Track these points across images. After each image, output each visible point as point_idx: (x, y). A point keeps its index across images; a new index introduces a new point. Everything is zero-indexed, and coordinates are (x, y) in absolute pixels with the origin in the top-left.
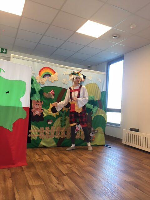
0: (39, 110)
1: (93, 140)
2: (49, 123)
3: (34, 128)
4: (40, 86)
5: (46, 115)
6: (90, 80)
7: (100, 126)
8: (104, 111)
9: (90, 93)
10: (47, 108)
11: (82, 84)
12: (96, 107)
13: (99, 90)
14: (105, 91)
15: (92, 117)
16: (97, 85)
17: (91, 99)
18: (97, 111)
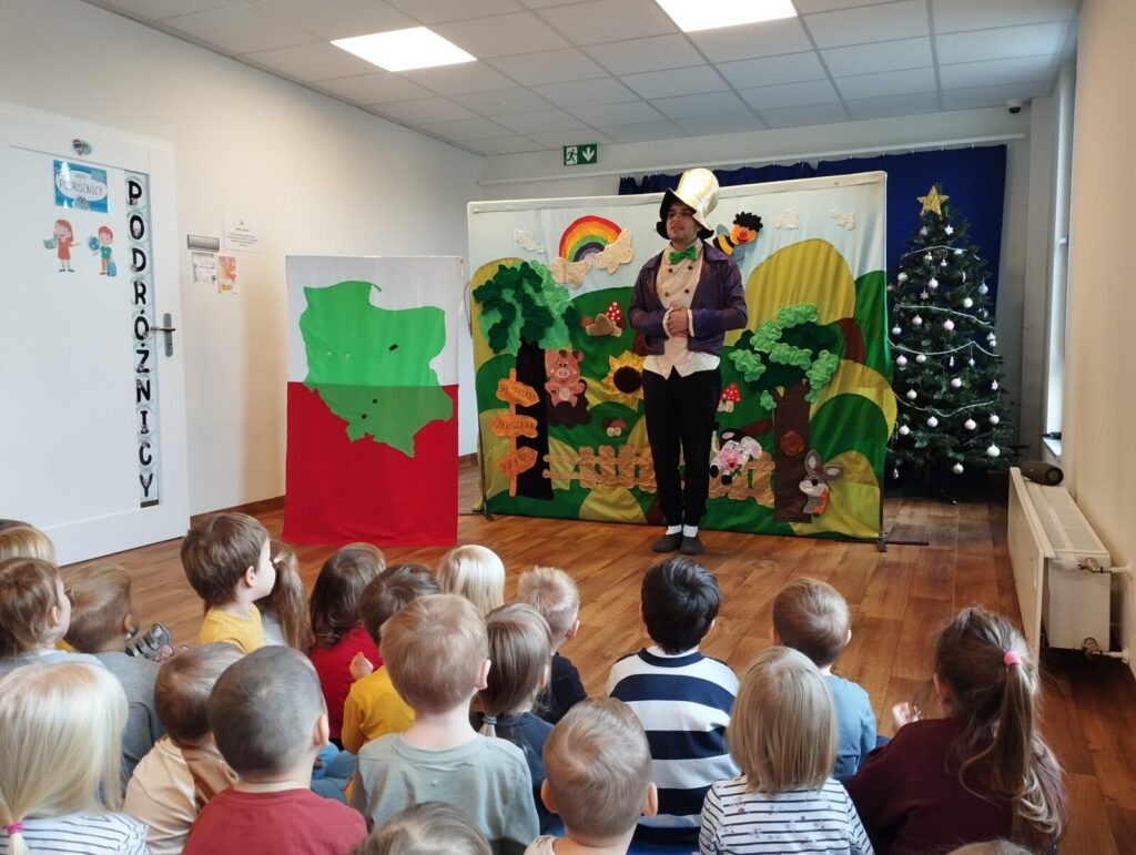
0: (571, 385)
1: (817, 509)
2: (611, 431)
3: (561, 451)
4: (568, 296)
5: (599, 402)
6: (791, 229)
7: (851, 449)
8: (876, 373)
9: (790, 291)
10: (600, 377)
11: (747, 255)
12: (826, 356)
13: (844, 270)
14: (879, 269)
15: (808, 404)
16: (831, 246)
17: (795, 317)
18: (833, 375)
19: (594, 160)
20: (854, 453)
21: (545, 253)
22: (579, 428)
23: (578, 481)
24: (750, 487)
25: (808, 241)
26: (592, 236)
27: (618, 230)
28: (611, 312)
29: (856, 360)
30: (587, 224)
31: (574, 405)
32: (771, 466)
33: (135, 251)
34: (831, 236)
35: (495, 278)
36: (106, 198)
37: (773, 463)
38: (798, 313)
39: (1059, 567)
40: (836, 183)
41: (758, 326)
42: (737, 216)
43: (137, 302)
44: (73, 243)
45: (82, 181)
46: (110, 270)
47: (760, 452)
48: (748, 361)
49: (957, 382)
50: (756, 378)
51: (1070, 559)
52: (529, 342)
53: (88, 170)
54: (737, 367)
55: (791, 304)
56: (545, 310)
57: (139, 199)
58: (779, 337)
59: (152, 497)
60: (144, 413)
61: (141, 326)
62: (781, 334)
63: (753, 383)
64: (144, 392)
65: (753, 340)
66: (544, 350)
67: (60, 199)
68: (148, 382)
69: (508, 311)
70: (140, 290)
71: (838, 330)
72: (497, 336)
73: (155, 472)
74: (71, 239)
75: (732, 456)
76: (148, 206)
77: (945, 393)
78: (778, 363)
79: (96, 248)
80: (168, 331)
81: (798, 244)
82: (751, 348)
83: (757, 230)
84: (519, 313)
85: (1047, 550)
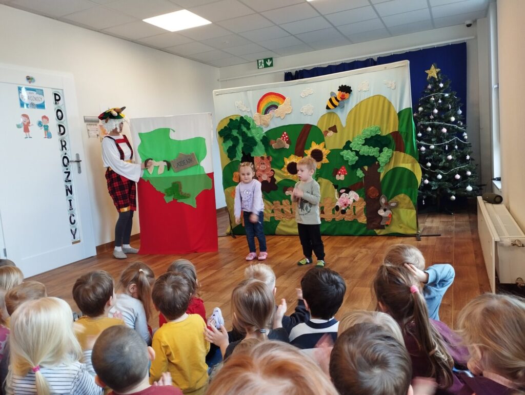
0: (267, 173)
1: (387, 223)
2: (288, 193)
4: (263, 131)
5: (280, 180)
6: (365, 91)
7: (401, 193)
8: (411, 156)
9: (367, 120)
10: (281, 168)
11: (345, 105)
12: (386, 150)
13: (392, 108)
14: (409, 107)
15: (380, 173)
16: (385, 98)
17: (371, 133)
18: (390, 159)
19: (272, 65)
20: (402, 195)
21: (251, 111)
22: (272, 192)
23: (274, 217)
24: (355, 214)
25: (374, 96)
26: (272, 102)
27: (284, 98)
28: (283, 137)
29: (401, 151)
30: (269, 96)
31: (269, 182)
32: (364, 204)
33: (60, 126)
34: (384, 93)
35: (228, 125)
36: (44, 102)
37: (365, 202)
38: (372, 130)
39: (502, 245)
40: (386, 68)
41: (353, 138)
42: (340, 87)
43: (62, 150)
44: (30, 124)
45: (32, 95)
46: (49, 136)
47: (358, 197)
48: (350, 155)
49: (450, 157)
50: (354, 163)
51: (507, 241)
52: (246, 154)
53: (34, 90)
54: (345, 159)
55: (368, 126)
56: (253, 138)
57: (60, 102)
58: (363, 143)
59: (77, 239)
60: (70, 201)
61: (65, 160)
62: (364, 141)
63: (353, 165)
64: (69, 191)
65: (351, 145)
66: (253, 157)
67: (22, 105)
68: (71, 186)
69: (236, 140)
70: (64, 144)
71: (391, 137)
72: (231, 152)
73: (77, 227)
74: (29, 123)
75: (345, 201)
76: (64, 104)
77: (444, 163)
78: (364, 155)
79: (42, 126)
80: (78, 162)
81: (369, 98)
82: (351, 149)
83: (350, 93)
84: (241, 141)
85: (496, 238)
